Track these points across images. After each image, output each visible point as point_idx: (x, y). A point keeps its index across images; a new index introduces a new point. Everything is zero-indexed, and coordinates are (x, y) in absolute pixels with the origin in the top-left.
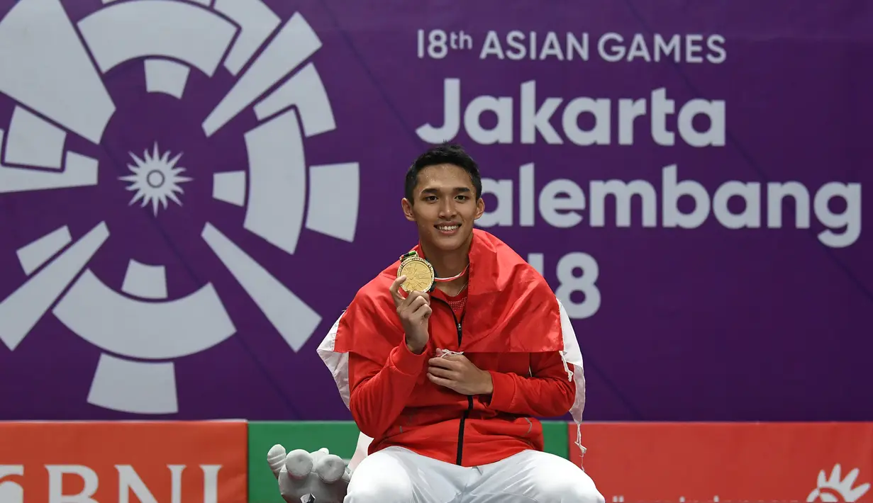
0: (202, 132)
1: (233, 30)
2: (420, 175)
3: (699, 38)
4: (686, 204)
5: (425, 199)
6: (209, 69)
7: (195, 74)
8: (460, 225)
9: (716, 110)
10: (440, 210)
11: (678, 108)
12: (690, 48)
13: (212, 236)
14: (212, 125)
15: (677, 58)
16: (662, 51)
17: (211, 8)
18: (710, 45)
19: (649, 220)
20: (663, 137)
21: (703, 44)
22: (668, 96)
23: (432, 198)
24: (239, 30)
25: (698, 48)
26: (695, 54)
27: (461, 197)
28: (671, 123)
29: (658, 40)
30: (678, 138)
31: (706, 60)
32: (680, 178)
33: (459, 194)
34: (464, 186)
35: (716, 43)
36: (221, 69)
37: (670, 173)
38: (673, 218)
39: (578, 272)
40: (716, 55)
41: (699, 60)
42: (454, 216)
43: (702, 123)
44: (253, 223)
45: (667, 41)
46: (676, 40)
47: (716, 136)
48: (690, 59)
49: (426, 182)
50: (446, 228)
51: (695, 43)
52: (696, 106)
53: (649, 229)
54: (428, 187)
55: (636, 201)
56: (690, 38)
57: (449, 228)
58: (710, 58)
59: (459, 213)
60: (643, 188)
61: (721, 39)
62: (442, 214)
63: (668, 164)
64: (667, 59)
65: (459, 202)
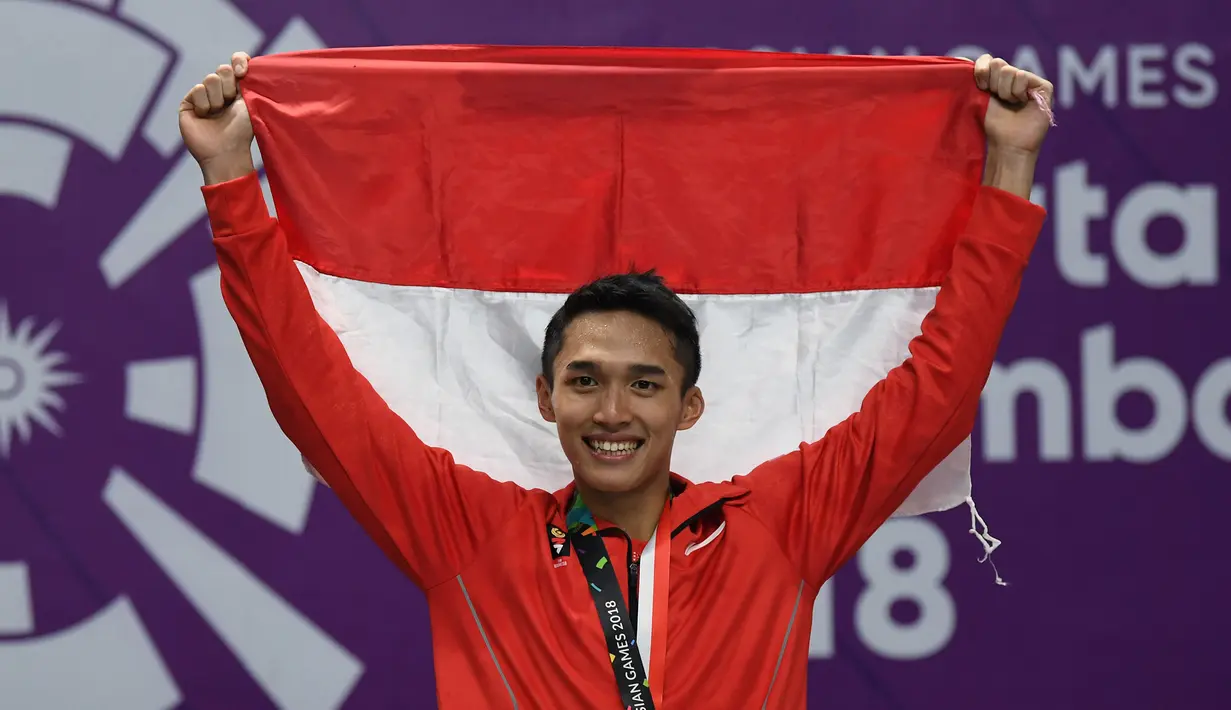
0: (99, 277)
1: (159, 59)
2: (567, 331)
3: (1155, 52)
4: (1135, 410)
5: (570, 382)
6: (112, 141)
7: (83, 156)
8: (640, 442)
9: (1195, 206)
10: (599, 407)
11: (1114, 202)
12: (1137, 76)
13: (126, 496)
14: (122, 260)
15: (1110, 96)
16: (1077, 86)
17: (113, 13)
18: (1182, 67)
19: (1055, 444)
20: (1081, 267)
21: (1166, 65)
22: (1093, 179)
23: (585, 381)
24: (174, 57)
25: (1155, 76)
26: (1148, 88)
27: (644, 385)
28: (1100, 236)
29: (1069, 59)
30: (1115, 268)
31: (1173, 103)
32: (1122, 352)
33: (641, 378)
34: (654, 362)
35: (1195, 63)
36: (138, 142)
37: (1097, 343)
38: (1106, 439)
39: (904, 559)
40: (1195, 88)
41: (1156, 100)
42: (625, 424)
43: (1165, 235)
44: (213, 469)
45: (1088, 59)
46: (1107, 59)
47: (1196, 263)
48: (1138, 98)
49: (578, 348)
50: (607, 446)
51: (1148, 64)
52: (1150, 200)
53: (1056, 466)
54: (578, 358)
55: (1027, 406)
56: (1137, 54)
57: (614, 447)
58: (1184, 97)
59: (638, 418)
60: (1041, 377)
61: (1203, 53)
62: (599, 416)
63: (1093, 322)
64: (1089, 101)
65: (639, 395)
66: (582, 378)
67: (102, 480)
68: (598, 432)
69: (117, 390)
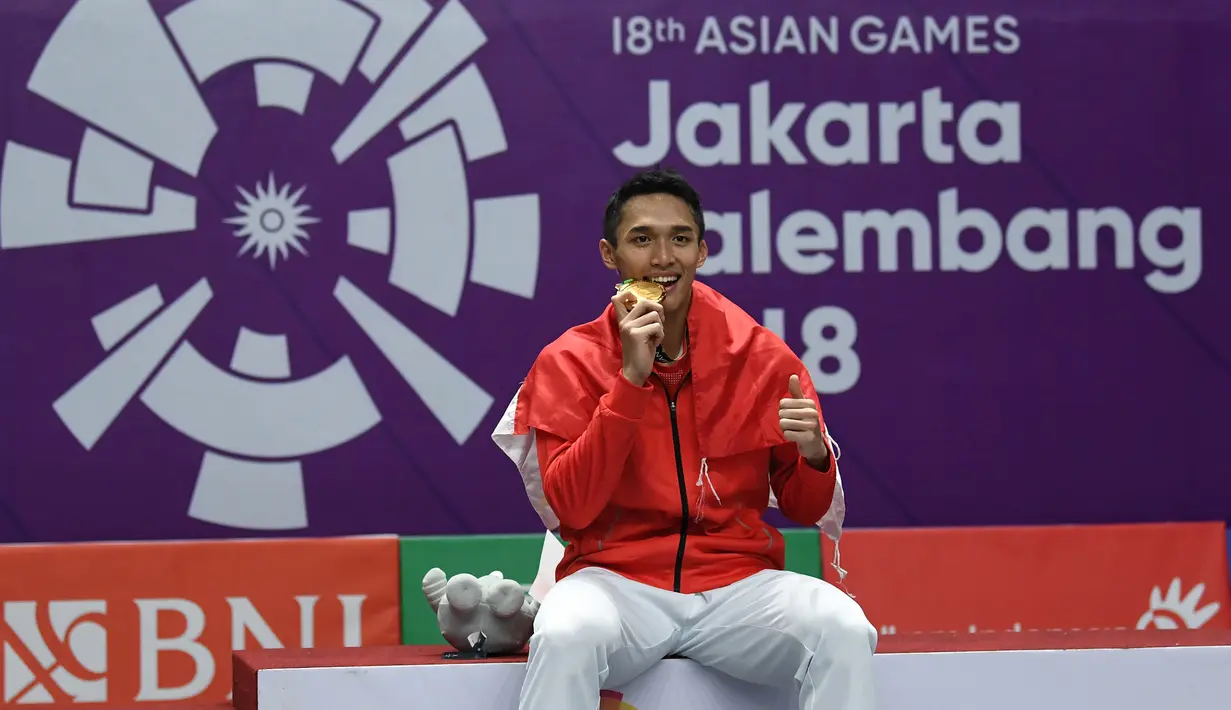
0: (332, 157)
1: (369, 22)
2: (625, 210)
3: (983, 20)
4: (971, 240)
5: (633, 241)
6: (339, 74)
7: (321, 81)
8: (678, 277)
9: (1008, 115)
10: (654, 255)
11: (958, 113)
12: (972, 34)
13: (347, 293)
14: (345, 147)
15: (955, 47)
16: (935, 39)
18: (999, 29)
19: (922, 261)
20: (938, 152)
21: (989, 28)
22: (945, 98)
23: (643, 239)
24: (378, 22)
25: (983, 34)
26: (978, 42)
27: (680, 239)
28: (949, 133)
29: (930, 24)
30: (959, 153)
31: (994, 51)
32: (963, 206)
33: (678, 235)
34: (685, 223)
35: (1006, 26)
36: (355, 74)
37: (948, 199)
38: (954, 259)
39: (829, 333)
40: (1007, 42)
41: (984, 49)
42: (671, 264)
43: (989, 132)
44: (401, 276)
45: (942, 25)
46: (953, 24)
47: (1009, 149)
48: (972, 48)
49: (634, 218)
51: (978, 27)
52: (981, 110)
53: (923, 274)
54: (636, 225)
55: (905, 237)
56: (971, 21)
57: (666, 280)
58: (999, 47)
59: (678, 260)
60: (913, 219)
61: (1012, 21)
62: (655, 261)
63: (946, 187)
64: (942, 49)
65: (678, 245)
66: (641, 238)
67: (333, 284)
68: (655, 271)
69: (343, 228)
